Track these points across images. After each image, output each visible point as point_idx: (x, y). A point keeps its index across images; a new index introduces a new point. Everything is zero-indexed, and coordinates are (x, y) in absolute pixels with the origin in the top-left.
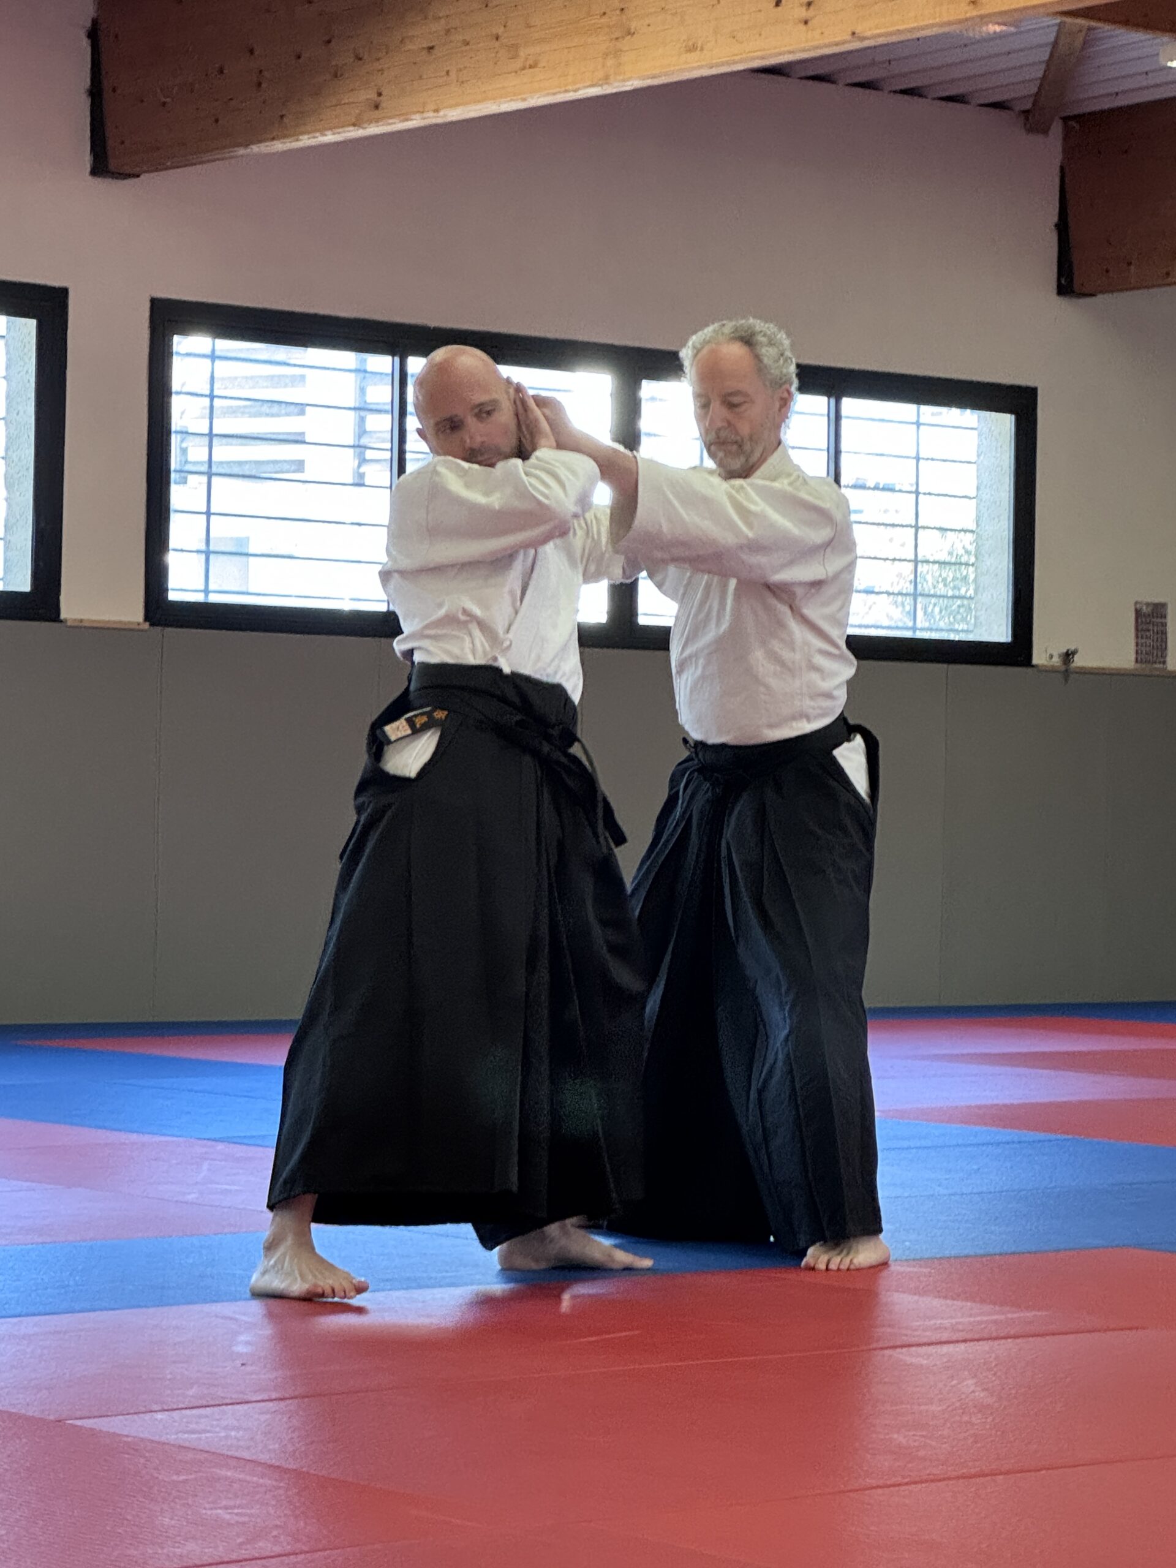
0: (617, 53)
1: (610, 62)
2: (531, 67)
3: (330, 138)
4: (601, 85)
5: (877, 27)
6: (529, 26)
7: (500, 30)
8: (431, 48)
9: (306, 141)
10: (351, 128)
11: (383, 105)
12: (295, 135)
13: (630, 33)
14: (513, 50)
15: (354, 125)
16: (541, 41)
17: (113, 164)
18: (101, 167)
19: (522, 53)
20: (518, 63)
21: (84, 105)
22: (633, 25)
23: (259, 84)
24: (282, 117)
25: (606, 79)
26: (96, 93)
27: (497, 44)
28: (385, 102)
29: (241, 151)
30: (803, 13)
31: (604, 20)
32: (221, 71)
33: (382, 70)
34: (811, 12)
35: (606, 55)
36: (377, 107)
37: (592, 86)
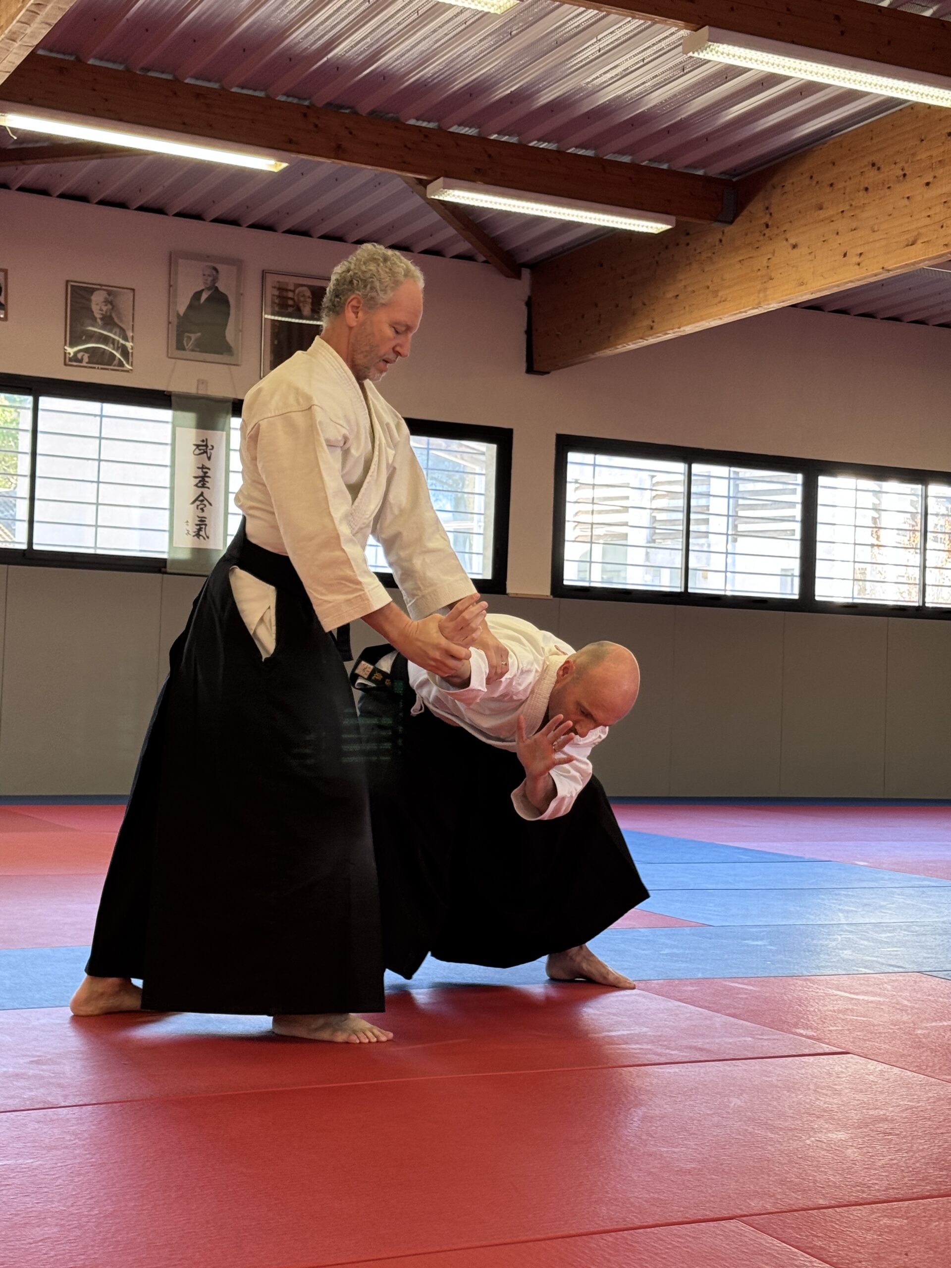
0: (765, 289)
1: (761, 295)
2: (724, 301)
3: (632, 346)
4: (757, 308)
5: (895, 264)
6: (723, 280)
7: (709, 283)
8: (677, 296)
9: (621, 349)
10: (641, 340)
11: (655, 327)
12: (614, 345)
13: (771, 279)
14: (715, 293)
15: (641, 338)
16: (729, 287)
17: (536, 368)
18: (531, 369)
19: (720, 294)
20: (718, 299)
21: (523, 338)
22: (773, 275)
23: (599, 321)
24: (609, 337)
25: (759, 305)
26: (529, 333)
27: (707, 291)
28: (655, 326)
29: (592, 356)
30: (858, 260)
31: (759, 273)
32: (583, 316)
33: (654, 310)
34: (862, 258)
35: (759, 292)
36: (652, 328)
37: (754, 308)
